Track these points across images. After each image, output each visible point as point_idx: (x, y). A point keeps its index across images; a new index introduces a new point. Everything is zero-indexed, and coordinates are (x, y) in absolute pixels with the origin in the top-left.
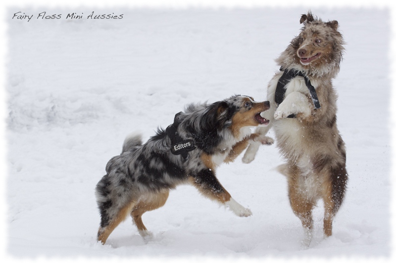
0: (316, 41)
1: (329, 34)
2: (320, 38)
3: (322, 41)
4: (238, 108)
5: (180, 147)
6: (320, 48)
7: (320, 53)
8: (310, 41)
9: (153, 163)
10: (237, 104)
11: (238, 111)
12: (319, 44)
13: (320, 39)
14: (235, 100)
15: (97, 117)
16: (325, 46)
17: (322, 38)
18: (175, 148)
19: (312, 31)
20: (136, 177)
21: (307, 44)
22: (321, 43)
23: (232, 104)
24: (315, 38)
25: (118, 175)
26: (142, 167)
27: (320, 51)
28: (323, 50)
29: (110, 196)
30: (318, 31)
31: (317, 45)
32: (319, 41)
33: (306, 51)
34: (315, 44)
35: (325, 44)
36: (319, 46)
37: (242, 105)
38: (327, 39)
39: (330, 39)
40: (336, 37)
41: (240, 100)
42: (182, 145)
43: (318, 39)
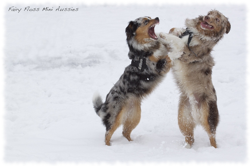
0: (216, 19)
1: (225, 21)
4: (140, 24)
5: (140, 65)
6: (216, 24)
8: (214, 17)
9: (132, 78)
10: (139, 22)
11: (140, 26)
14: (138, 20)
15: (99, 62)
17: (220, 21)
20: (126, 91)
21: (212, 17)
22: (218, 23)
23: (136, 22)
24: (217, 17)
25: (113, 95)
28: (217, 27)
29: (108, 111)
30: (221, 15)
31: (216, 22)
32: (218, 21)
33: (210, 19)
35: (219, 25)
37: (142, 23)
38: (222, 23)
41: (141, 20)
43: (218, 19)
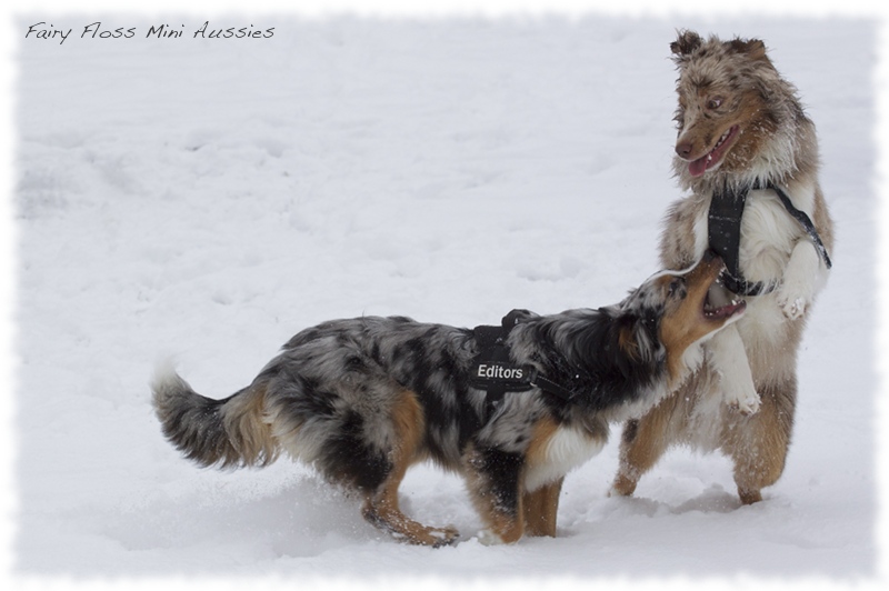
0: (711, 106)
1: (737, 72)
2: (717, 93)
3: (723, 99)
4: (659, 307)
6: (725, 117)
7: (737, 127)
8: (697, 110)
10: (653, 300)
11: (663, 314)
12: (720, 109)
13: (718, 97)
14: (642, 295)
16: (736, 106)
17: (722, 92)
18: (480, 370)
19: (694, 83)
21: (693, 122)
22: (725, 105)
23: (642, 307)
24: (705, 98)
26: (410, 367)
27: (732, 124)
28: (737, 118)
30: (705, 78)
31: (716, 115)
32: (718, 102)
34: (711, 113)
35: (736, 103)
36: (720, 113)
37: (662, 297)
38: (735, 87)
39: (744, 82)
40: (759, 73)
41: (652, 290)
42: (501, 369)
43: (711, 98)
